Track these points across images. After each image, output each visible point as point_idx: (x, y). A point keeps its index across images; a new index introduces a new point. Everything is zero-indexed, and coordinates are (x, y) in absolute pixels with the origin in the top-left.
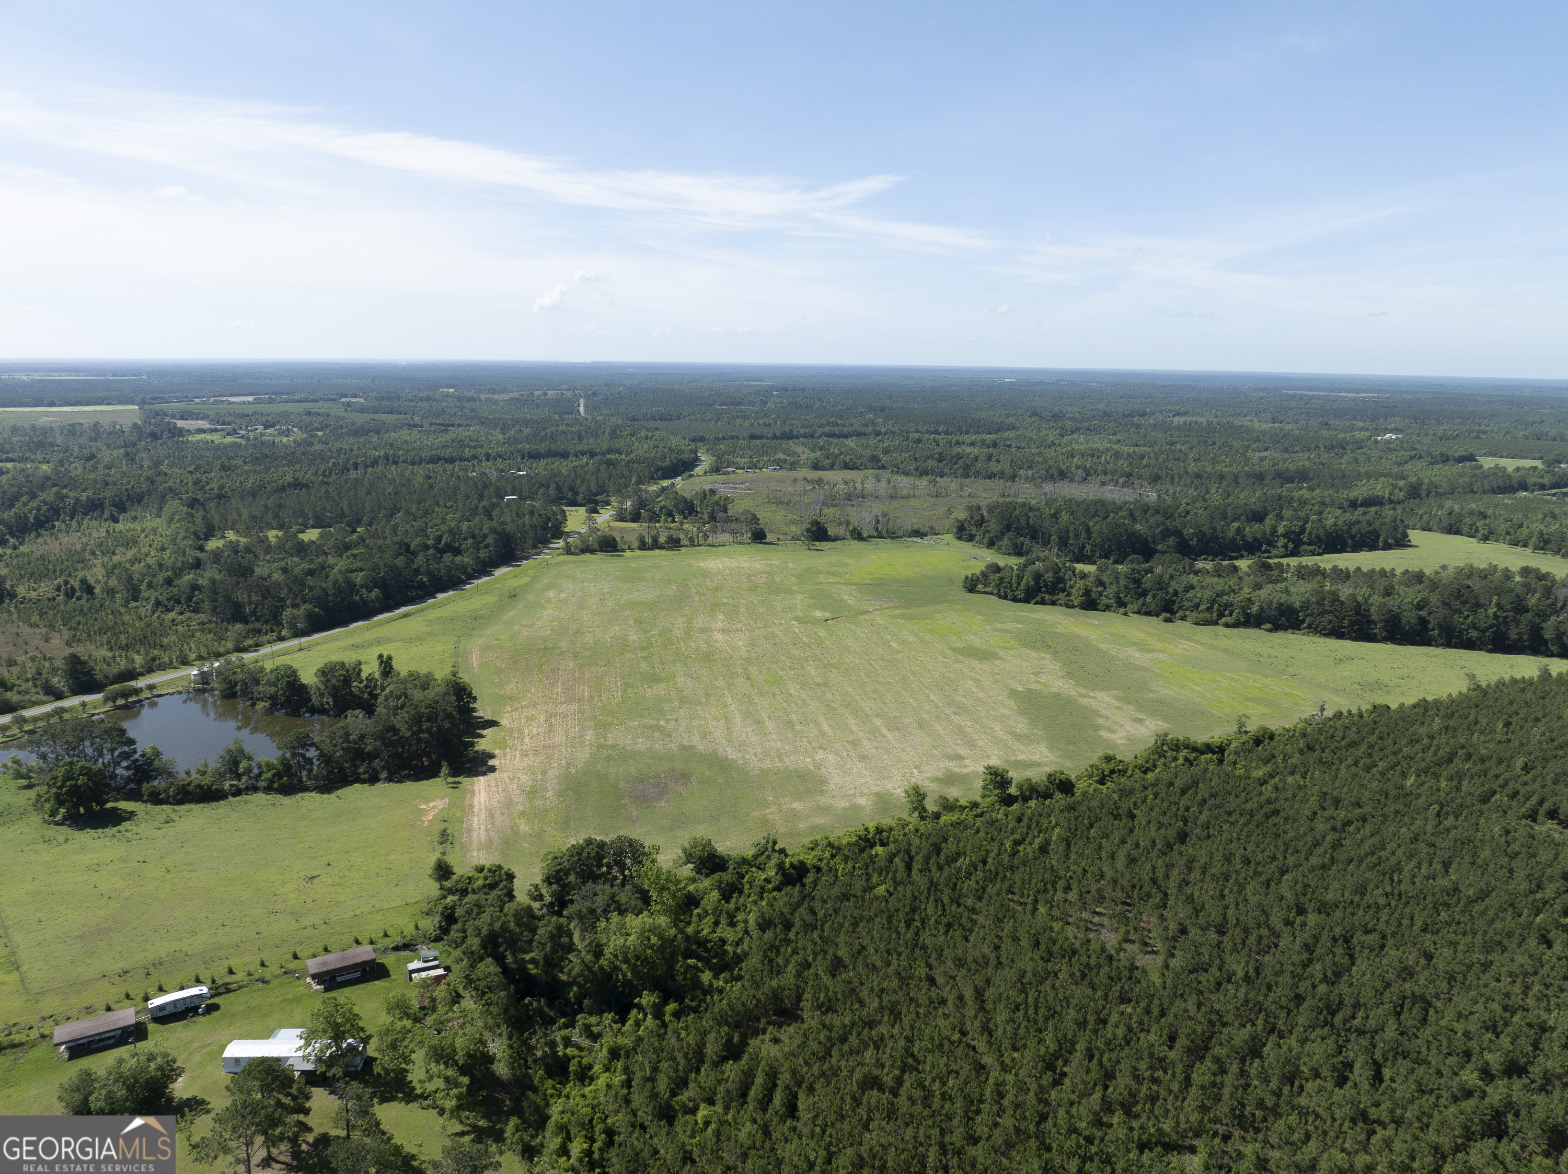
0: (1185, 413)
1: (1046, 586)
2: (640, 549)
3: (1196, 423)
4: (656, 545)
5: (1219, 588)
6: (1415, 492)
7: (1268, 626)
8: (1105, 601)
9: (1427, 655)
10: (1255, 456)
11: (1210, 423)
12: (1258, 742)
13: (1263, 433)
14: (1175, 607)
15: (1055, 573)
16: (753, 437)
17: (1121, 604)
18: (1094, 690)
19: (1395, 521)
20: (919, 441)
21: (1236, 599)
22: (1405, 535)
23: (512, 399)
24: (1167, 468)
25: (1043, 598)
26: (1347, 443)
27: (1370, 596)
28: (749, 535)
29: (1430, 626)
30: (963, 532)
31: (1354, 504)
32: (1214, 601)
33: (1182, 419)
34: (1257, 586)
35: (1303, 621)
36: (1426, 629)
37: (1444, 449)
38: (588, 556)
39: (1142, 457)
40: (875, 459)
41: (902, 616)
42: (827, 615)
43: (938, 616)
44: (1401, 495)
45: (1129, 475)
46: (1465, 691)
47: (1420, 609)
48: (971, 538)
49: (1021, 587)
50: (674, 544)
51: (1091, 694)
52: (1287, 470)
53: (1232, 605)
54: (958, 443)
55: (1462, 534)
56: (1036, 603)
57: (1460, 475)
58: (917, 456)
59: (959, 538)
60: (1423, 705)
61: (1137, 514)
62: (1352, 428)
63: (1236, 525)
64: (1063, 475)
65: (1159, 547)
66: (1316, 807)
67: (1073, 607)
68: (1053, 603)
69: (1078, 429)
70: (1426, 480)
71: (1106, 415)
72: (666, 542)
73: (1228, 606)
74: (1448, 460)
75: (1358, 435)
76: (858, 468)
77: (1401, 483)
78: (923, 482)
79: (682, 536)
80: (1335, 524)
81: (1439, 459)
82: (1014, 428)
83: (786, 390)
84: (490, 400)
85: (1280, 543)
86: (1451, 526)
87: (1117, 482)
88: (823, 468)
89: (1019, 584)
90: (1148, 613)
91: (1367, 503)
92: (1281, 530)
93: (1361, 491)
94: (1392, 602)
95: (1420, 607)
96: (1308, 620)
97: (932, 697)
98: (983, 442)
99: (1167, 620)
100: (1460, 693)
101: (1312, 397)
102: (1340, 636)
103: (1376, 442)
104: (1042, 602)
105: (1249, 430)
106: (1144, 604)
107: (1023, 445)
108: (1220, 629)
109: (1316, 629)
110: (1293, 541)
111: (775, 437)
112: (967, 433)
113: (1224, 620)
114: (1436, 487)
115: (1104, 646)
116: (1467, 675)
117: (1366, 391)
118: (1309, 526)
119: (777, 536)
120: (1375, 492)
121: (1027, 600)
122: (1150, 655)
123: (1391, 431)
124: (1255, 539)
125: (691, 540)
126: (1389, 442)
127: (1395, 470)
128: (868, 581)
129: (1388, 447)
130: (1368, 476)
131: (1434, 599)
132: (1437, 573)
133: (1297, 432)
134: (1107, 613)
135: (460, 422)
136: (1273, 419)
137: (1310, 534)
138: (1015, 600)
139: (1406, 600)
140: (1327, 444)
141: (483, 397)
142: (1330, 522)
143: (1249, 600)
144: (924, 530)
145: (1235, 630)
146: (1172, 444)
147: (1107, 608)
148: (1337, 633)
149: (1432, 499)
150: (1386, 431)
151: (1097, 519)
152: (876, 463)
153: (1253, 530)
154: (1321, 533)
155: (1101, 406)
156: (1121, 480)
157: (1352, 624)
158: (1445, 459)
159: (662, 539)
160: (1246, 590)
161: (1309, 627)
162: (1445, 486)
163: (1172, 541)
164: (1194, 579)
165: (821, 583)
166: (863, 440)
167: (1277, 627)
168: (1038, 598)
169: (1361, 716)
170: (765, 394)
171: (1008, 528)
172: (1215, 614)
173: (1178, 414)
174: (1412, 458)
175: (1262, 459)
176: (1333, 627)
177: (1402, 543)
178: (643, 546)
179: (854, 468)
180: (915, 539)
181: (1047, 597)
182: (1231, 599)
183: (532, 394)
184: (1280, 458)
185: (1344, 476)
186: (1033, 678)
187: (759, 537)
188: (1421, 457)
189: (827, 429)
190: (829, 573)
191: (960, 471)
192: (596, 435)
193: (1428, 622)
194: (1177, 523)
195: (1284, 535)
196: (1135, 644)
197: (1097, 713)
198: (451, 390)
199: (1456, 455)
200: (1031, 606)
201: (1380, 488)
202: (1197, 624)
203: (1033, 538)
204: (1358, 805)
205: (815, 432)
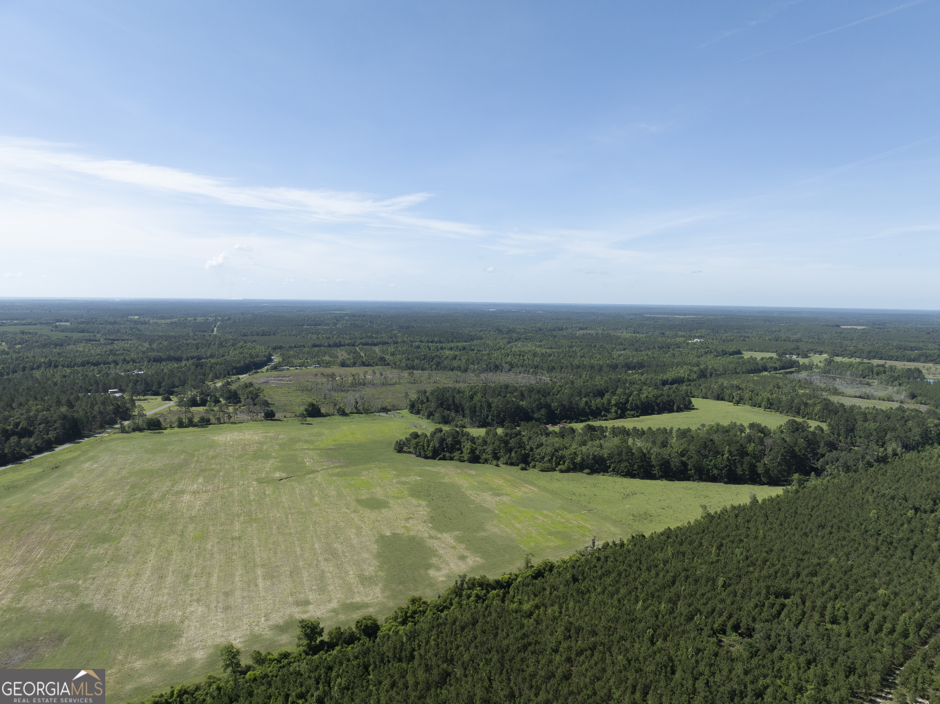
0: (586, 328)
1: (447, 447)
2: (179, 427)
3: (590, 334)
4: (191, 424)
5: (557, 445)
6: (703, 375)
7: (587, 471)
8: (484, 456)
9: (686, 488)
10: (615, 354)
11: (597, 334)
12: (539, 574)
13: (625, 340)
14: (529, 459)
15: (454, 438)
16: (315, 346)
17: (496, 457)
18: (441, 532)
19: (687, 393)
20: (418, 347)
21: (566, 453)
22: (690, 402)
23: (172, 323)
24: (560, 362)
25: (444, 456)
26: (671, 345)
27: (651, 448)
28: (263, 414)
29: (689, 467)
30: (414, 408)
31: (664, 383)
32: (553, 455)
33: (582, 332)
34: (584, 443)
35: (610, 467)
36: (686, 470)
37: (724, 347)
38: (137, 434)
39: (550, 356)
40: (382, 359)
41: (338, 475)
42: (284, 475)
43: (365, 473)
44: (694, 376)
45: (536, 367)
46: (699, 518)
47: (683, 456)
48: (418, 413)
49: (430, 448)
50: (205, 422)
51: (439, 535)
52: (631, 362)
53: (564, 457)
54: (442, 348)
55: (725, 400)
56: (440, 459)
57: (730, 363)
58: (410, 357)
59: (411, 412)
60: (668, 533)
61: (526, 394)
62: (676, 336)
63: (584, 399)
64: (497, 368)
65: (535, 416)
66: (561, 638)
67: (464, 461)
68: (451, 459)
69: (519, 339)
70: (710, 367)
71: (540, 330)
72: (199, 422)
73: (563, 457)
74: (726, 354)
75: (678, 340)
76: (371, 366)
77: (695, 369)
78: (406, 374)
79: (211, 417)
80: (647, 397)
81: (721, 353)
82: (481, 338)
83: (354, 316)
84: (156, 323)
85: (613, 410)
86: (718, 395)
87: (529, 372)
88: (348, 366)
89: (428, 446)
90: (512, 464)
91: (674, 382)
92: (613, 402)
93: (670, 375)
94: (665, 452)
95: (682, 455)
96: (612, 465)
97: (316, 546)
98: (457, 347)
99: (523, 469)
100: (696, 520)
101: (660, 318)
102: (633, 476)
103: (688, 344)
104: (444, 459)
105: (618, 338)
106: (509, 458)
107: (481, 349)
108: (557, 474)
109: (617, 472)
110: (621, 409)
111: (329, 346)
112: (452, 342)
113: (559, 467)
114: (715, 371)
115: (469, 493)
116: (701, 506)
117: (690, 314)
118: (631, 399)
119: (284, 414)
120: (679, 375)
121: (433, 458)
122: (497, 499)
123: (698, 337)
124: (597, 408)
125: (219, 419)
126: (695, 344)
127: (695, 360)
128: (331, 447)
129: (694, 347)
130: (678, 365)
131: (692, 447)
132: (699, 429)
133: (644, 339)
134: (486, 465)
135: (127, 337)
136: (634, 331)
137: (631, 404)
138: (426, 457)
139: (674, 450)
140: (660, 345)
141: (151, 321)
142: (643, 396)
143: (575, 453)
144: (389, 407)
145: (566, 475)
146: (571, 347)
147: (486, 461)
148: (630, 474)
149: (713, 379)
150: (695, 337)
151: (500, 397)
152: (383, 361)
153: (597, 402)
154: (638, 402)
155: (539, 325)
156: (531, 371)
157: (640, 468)
158: (724, 353)
159: (196, 420)
160: (574, 446)
161: (613, 470)
162: (721, 369)
163: (543, 411)
164: (544, 439)
165: (296, 449)
166: (385, 347)
167: (593, 471)
168: (441, 456)
169: (622, 545)
170: (338, 319)
171: (441, 405)
172: (554, 464)
173: (581, 329)
174: (706, 353)
175: (620, 356)
176: (628, 470)
177: (688, 407)
178: (181, 425)
179: (369, 365)
180: (381, 414)
181: (448, 454)
182: (564, 453)
183: (186, 319)
184: (630, 354)
185: (665, 365)
186: (403, 523)
187: (270, 416)
188: (711, 352)
189: (363, 341)
190: (306, 442)
191: (434, 367)
192: (209, 345)
193: (687, 465)
194: (548, 399)
195: (615, 405)
196: (492, 489)
197: (434, 553)
198: (136, 317)
199: (731, 351)
200: (436, 461)
201: (682, 372)
202: (542, 471)
203: (457, 411)
204: (594, 633)
205: (355, 342)
